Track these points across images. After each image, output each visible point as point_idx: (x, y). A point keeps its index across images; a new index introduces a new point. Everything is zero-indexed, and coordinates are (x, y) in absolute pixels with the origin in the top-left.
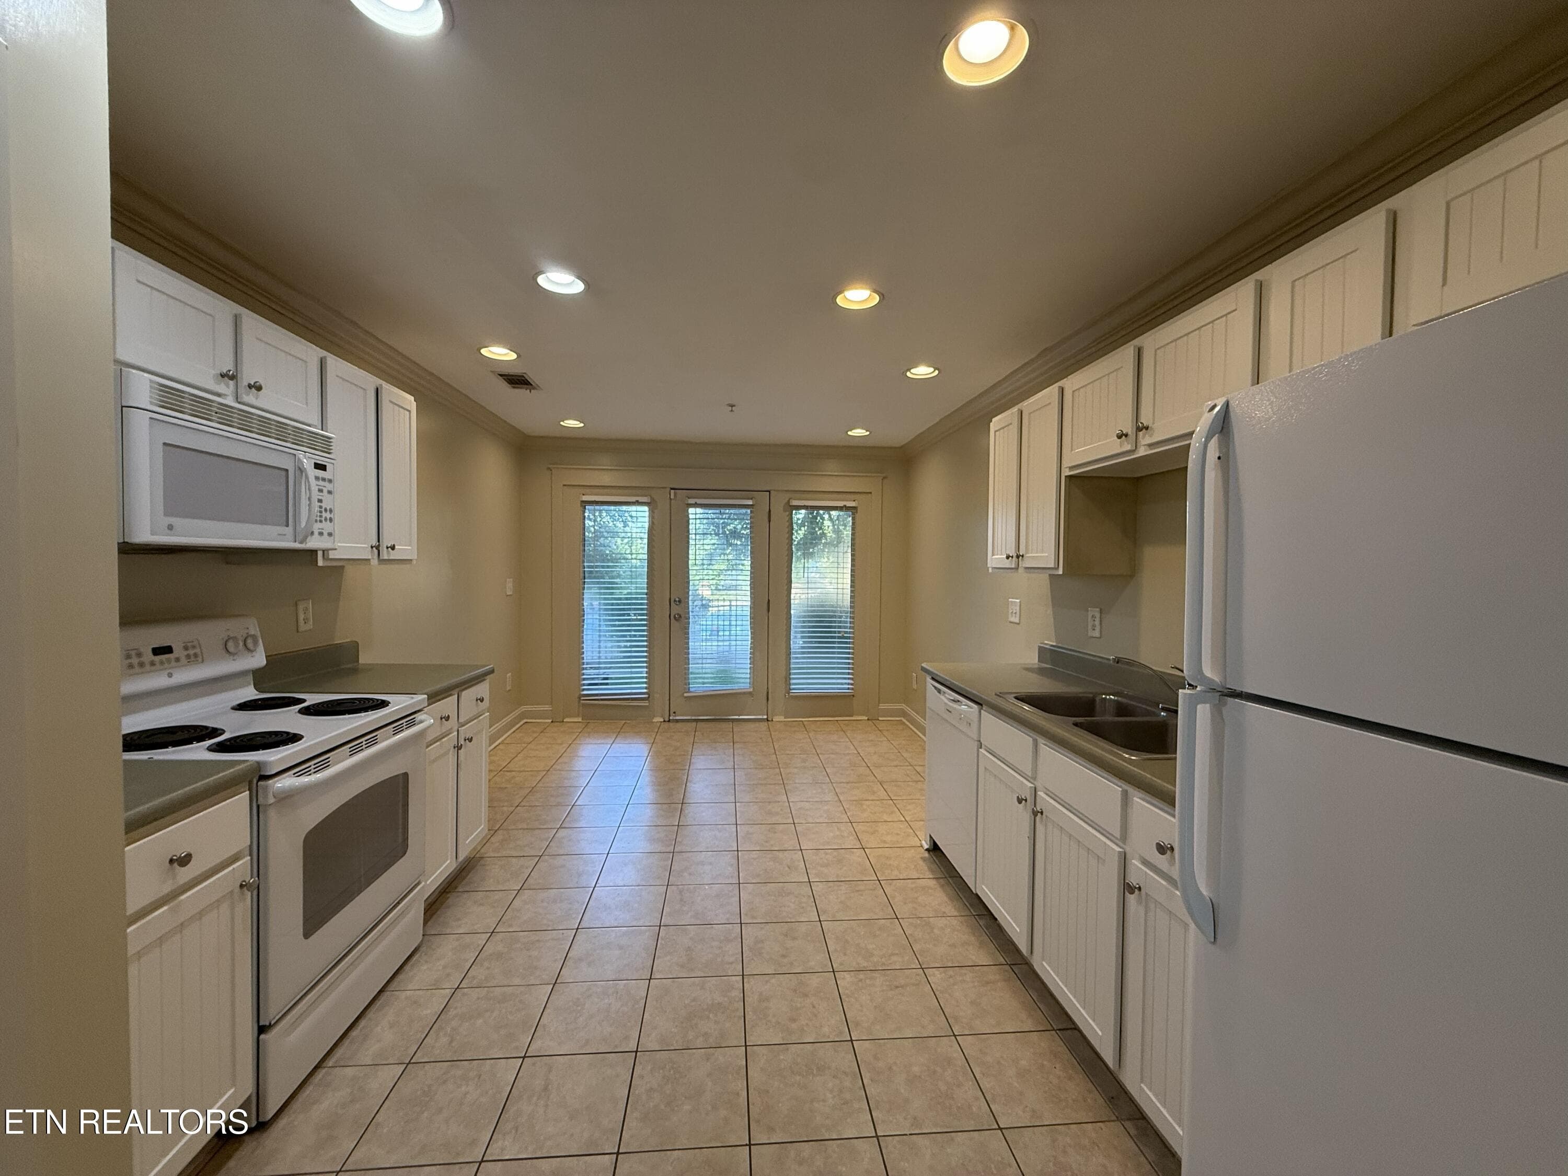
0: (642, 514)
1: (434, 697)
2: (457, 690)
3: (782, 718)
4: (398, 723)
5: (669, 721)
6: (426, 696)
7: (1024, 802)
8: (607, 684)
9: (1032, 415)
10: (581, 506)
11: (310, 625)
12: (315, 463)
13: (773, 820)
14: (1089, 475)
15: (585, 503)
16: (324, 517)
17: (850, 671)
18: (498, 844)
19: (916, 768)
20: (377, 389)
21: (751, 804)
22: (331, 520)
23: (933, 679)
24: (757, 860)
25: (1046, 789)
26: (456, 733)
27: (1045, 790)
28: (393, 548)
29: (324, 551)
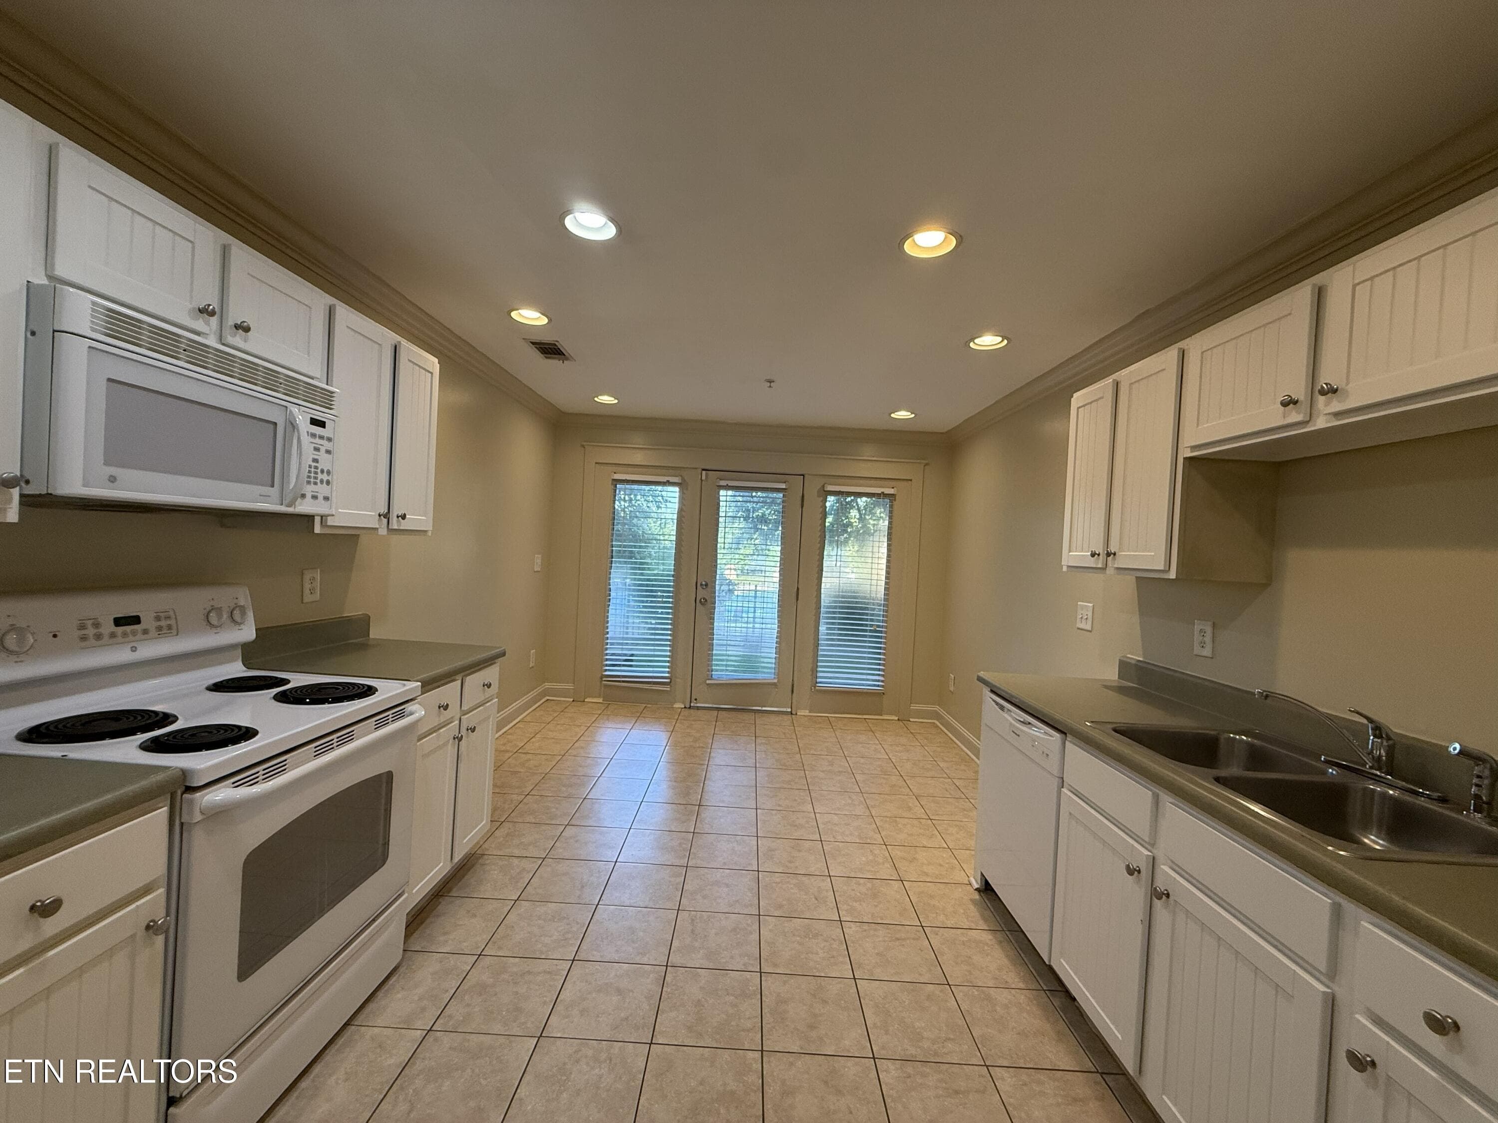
0: (673, 493)
1: (428, 685)
2: (462, 674)
3: (807, 713)
4: (380, 717)
5: (690, 708)
6: (419, 684)
7: (1136, 873)
8: (631, 666)
9: (1134, 386)
10: (612, 484)
11: (317, 596)
12: (311, 418)
13: (796, 835)
14: (1213, 457)
15: (616, 482)
16: (319, 479)
17: (881, 667)
18: (502, 839)
19: (955, 781)
20: (396, 347)
21: (774, 812)
22: (328, 483)
23: (992, 691)
24: (780, 885)
25: (1173, 862)
26: (457, 722)
27: (1171, 864)
28: (404, 517)
29: (322, 517)
